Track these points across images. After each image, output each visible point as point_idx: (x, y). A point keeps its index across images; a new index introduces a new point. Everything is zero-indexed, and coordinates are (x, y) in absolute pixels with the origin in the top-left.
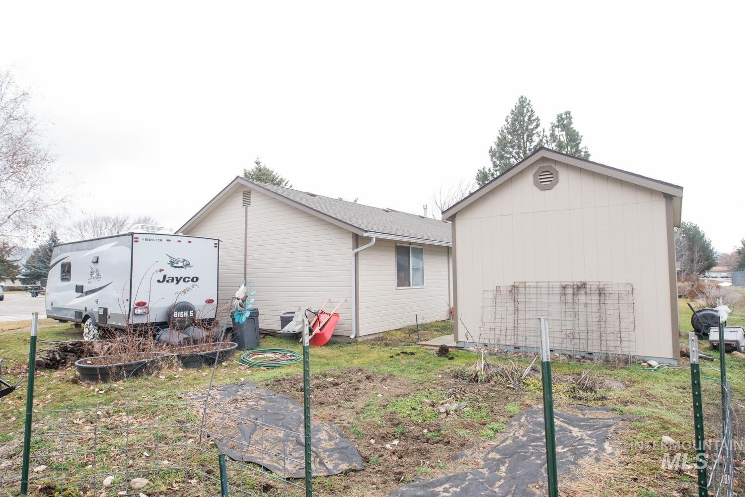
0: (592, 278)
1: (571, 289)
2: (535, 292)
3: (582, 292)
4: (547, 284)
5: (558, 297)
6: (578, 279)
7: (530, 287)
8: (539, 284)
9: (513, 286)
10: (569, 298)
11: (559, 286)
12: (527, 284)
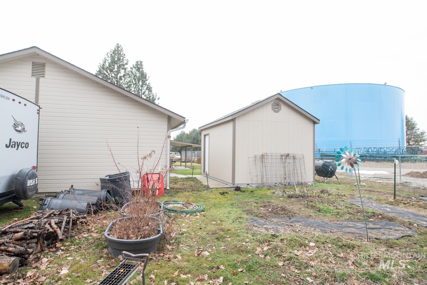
0: (291, 152)
1: (284, 157)
2: (271, 158)
3: (288, 158)
4: (275, 154)
5: (279, 160)
6: (286, 152)
7: (269, 155)
8: (272, 154)
9: (262, 155)
10: (284, 160)
11: (279, 155)
12: (268, 154)
